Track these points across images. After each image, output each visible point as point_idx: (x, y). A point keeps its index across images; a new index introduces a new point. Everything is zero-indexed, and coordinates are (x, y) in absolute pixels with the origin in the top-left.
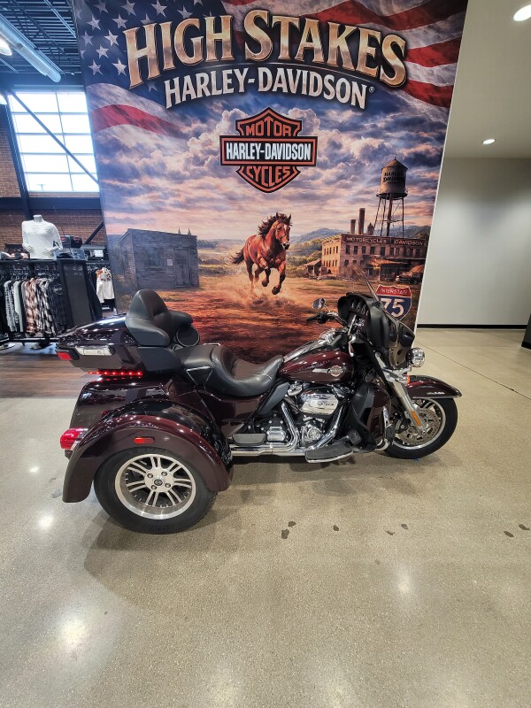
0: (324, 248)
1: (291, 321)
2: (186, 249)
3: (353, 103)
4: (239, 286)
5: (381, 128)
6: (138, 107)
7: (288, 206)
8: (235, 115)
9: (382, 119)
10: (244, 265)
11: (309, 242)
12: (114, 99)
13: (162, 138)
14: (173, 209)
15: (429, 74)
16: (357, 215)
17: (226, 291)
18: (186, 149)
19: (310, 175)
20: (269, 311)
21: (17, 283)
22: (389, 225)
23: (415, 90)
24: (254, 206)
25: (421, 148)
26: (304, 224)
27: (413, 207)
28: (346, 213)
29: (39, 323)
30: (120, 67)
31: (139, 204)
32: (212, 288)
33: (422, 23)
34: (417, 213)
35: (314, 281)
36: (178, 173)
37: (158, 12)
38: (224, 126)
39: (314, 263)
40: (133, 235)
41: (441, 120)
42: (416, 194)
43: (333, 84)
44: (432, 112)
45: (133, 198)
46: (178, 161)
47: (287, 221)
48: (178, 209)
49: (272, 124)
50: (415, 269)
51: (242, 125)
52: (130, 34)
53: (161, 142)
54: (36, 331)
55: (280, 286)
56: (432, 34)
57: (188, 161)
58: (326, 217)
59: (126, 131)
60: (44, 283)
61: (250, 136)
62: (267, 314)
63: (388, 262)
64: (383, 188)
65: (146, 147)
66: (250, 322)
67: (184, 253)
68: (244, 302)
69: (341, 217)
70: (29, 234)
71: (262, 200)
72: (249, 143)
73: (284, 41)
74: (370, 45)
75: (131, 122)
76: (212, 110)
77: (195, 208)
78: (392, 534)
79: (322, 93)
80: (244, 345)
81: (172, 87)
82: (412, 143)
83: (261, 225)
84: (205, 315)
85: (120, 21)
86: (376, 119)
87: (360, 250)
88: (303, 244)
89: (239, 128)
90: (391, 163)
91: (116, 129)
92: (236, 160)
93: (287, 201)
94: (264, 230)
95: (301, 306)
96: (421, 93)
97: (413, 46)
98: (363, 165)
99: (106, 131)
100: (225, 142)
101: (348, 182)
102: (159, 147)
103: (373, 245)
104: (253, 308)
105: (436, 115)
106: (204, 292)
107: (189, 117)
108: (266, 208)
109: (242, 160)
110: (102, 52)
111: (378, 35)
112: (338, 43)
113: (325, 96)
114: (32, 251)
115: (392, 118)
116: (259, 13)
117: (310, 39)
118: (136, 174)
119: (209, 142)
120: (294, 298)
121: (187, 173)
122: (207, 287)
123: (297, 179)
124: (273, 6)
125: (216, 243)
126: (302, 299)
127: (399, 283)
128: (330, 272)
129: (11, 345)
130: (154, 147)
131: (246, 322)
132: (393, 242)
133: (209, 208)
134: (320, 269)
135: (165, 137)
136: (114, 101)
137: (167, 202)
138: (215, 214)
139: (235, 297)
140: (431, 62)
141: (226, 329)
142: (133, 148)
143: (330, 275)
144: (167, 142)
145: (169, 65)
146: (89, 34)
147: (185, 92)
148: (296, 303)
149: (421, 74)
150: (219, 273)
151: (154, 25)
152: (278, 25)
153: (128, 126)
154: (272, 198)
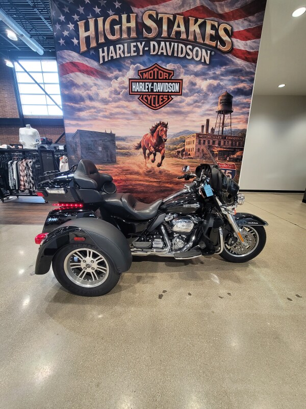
0: (186, 141)
1: (167, 183)
2: (109, 141)
3: (203, 61)
4: (138, 162)
5: (218, 75)
6: (84, 63)
7: (166, 117)
8: (137, 67)
9: (219, 70)
10: (141, 150)
11: (178, 138)
12: (72, 59)
13: (97, 79)
14: (103, 119)
15: (245, 45)
16: (205, 123)
17: (131, 165)
18: (110, 86)
19: (178, 100)
20: (155, 177)
21: (15, 162)
22: (223, 128)
23: (237, 53)
24: (147, 117)
25: (241, 85)
26: (175, 128)
27: (236, 118)
28: (198, 121)
29: (27, 184)
30: (75, 41)
31: (84, 115)
32: (123, 163)
33: (241, 17)
34: (239, 122)
35: (181, 160)
36: (106, 99)
37: (97, 12)
38: (131, 73)
39: (180, 150)
40: (81, 133)
41: (252, 70)
42: (238, 111)
43: (192, 51)
44: (247, 66)
45: (80, 113)
46: (106, 92)
47: (165, 126)
48: (105, 119)
49: (158, 72)
50: (238, 153)
51: (141, 73)
52: (81, 24)
53: (96, 82)
54: (25, 189)
55: (161, 163)
56: (246, 23)
57: (111, 92)
58: (188, 123)
59: (78, 76)
60: (30, 162)
61: (146, 79)
62: (154, 178)
63: (222, 149)
64: (219, 108)
65: (88, 85)
66: (144, 183)
67: (108, 143)
68: (141, 171)
69: (196, 124)
70: (23, 135)
71: (152, 114)
72: (145, 82)
73: (165, 27)
74: (212, 29)
75: (80, 71)
76: (125, 65)
77: (115, 118)
78: (222, 298)
79: (185, 55)
80: (141, 196)
81: (103, 52)
82: (235, 82)
83: (151, 128)
84: (119, 178)
85: (76, 17)
86: (215, 69)
87: (206, 142)
88: (174, 139)
89: (139, 74)
90: (224, 94)
91: (72, 75)
92: (138, 92)
93: (166, 115)
94: (153, 131)
95: (173, 174)
96: (240, 55)
97: (236, 30)
98: (208, 95)
99: (67, 76)
100: (132, 82)
101: (200, 104)
102: (96, 85)
103: (214, 140)
104: (146, 175)
105: (249, 67)
106: (119, 166)
107: (112, 68)
108: (154, 119)
109: (141, 92)
110: (66, 33)
111: (216, 24)
112: (194, 28)
113: (187, 57)
114: (24, 144)
115: (225, 69)
116: (151, 12)
117: (179, 26)
118: (82, 99)
119: (123, 82)
120: (169, 169)
121: (111, 99)
122: (121, 163)
123: (171, 102)
124: (159, 9)
125: (126, 138)
126: (174, 170)
127: (229, 161)
128: (189, 155)
129: (11, 197)
130: (93, 84)
131: (142, 183)
132: (225, 139)
133: (122, 118)
134: (184, 153)
135: (99, 79)
136: (71, 59)
137: (99, 115)
138: (125, 122)
139: (136, 169)
140: (246, 38)
141: (131, 187)
142: (82, 85)
144: (100, 82)
145: (102, 40)
146: (59, 24)
147: (110, 55)
148: (171, 172)
149: (240, 44)
150: (127, 155)
151: (94, 19)
152: (161, 19)
153: (79, 73)
154: (158, 113)
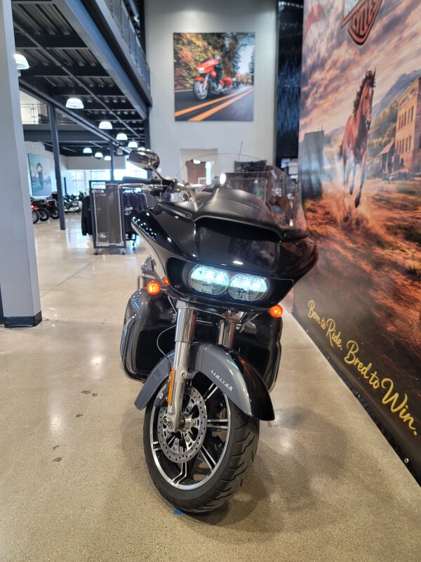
1: (364, 257)
11: (387, 110)
39: (387, 149)
40: (306, 138)
47: (372, 80)
55: (360, 194)
68: (338, 217)
75: (313, 21)
78: (54, 448)
88: (381, 115)
95: (373, 231)
120: (368, 214)
126: (374, 217)
131: (338, 248)
134: (393, 161)
139: (335, 210)
143: (402, 171)
148: (370, 225)
